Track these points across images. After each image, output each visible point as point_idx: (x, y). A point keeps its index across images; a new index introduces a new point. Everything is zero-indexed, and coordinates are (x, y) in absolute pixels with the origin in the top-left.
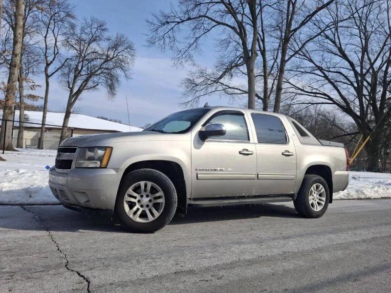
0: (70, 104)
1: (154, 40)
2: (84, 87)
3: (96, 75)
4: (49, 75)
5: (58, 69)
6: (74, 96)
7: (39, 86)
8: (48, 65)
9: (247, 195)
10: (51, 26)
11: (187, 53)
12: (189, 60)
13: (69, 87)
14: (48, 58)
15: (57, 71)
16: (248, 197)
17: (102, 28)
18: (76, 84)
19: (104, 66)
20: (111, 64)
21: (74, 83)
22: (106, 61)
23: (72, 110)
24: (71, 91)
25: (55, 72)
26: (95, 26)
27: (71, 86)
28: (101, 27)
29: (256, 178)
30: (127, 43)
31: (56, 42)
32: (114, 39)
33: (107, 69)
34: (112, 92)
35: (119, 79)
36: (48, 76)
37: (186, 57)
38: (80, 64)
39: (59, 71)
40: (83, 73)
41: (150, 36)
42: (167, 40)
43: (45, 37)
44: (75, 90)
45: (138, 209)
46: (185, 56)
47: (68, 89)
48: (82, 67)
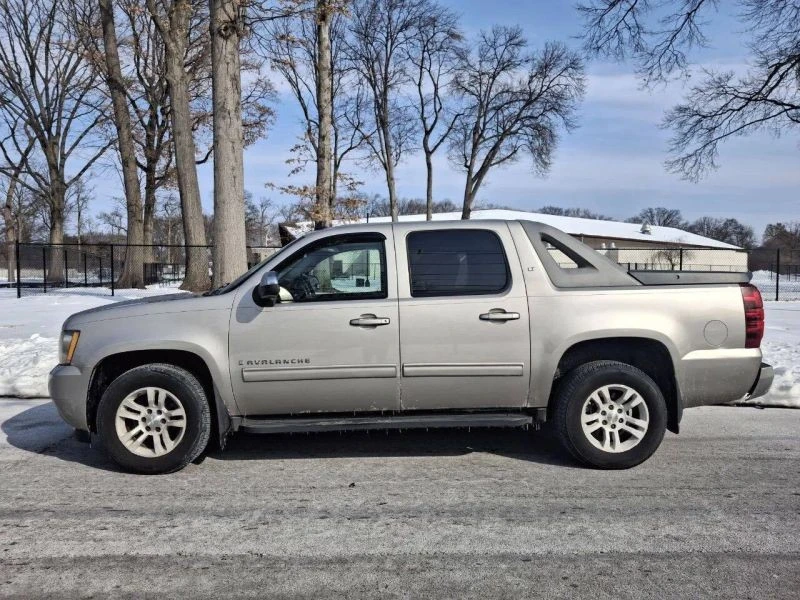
0: (469, 196)
1: (597, 42)
2: (491, 160)
3: (512, 133)
4: (431, 150)
5: (444, 137)
6: (475, 180)
7: (360, 183)
8: (428, 133)
9: (384, 409)
10: (427, 64)
11: (668, 53)
12: (676, 65)
13: (466, 166)
14: (427, 121)
15: (442, 141)
16: (388, 414)
17: (516, 41)
18: (477, 157)
19: (525, 113)
20: (537, 108)
21: (473, 156)
22: (529, 103)
23: (472, 207)
24: (470, 173)
25: (438, 144)
26: (502, 40)
27: (468, 164)
28: (514, 40)
29: (399, 375)
30: (566, 57)
31: (436, 89)
32: (540, 57)
33: (531, 117)
34: (543, 161)
35: (555, 133)
36: (429, 153)
37: (668, 61)
38: (482, 120)
39: (446, 139)
40: (488, 134)
41: (589, 37)
42: (626, 34)
43: (419, 85)
44: (476, 169)
45: (141, 433)
46: (666, 60)
47: (465, 169)
48: (485, 124)
